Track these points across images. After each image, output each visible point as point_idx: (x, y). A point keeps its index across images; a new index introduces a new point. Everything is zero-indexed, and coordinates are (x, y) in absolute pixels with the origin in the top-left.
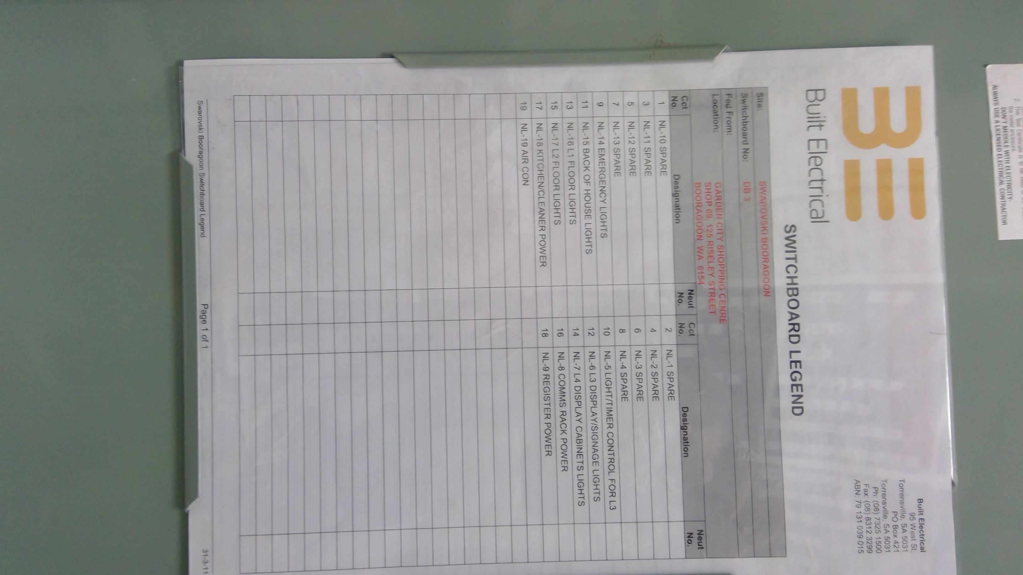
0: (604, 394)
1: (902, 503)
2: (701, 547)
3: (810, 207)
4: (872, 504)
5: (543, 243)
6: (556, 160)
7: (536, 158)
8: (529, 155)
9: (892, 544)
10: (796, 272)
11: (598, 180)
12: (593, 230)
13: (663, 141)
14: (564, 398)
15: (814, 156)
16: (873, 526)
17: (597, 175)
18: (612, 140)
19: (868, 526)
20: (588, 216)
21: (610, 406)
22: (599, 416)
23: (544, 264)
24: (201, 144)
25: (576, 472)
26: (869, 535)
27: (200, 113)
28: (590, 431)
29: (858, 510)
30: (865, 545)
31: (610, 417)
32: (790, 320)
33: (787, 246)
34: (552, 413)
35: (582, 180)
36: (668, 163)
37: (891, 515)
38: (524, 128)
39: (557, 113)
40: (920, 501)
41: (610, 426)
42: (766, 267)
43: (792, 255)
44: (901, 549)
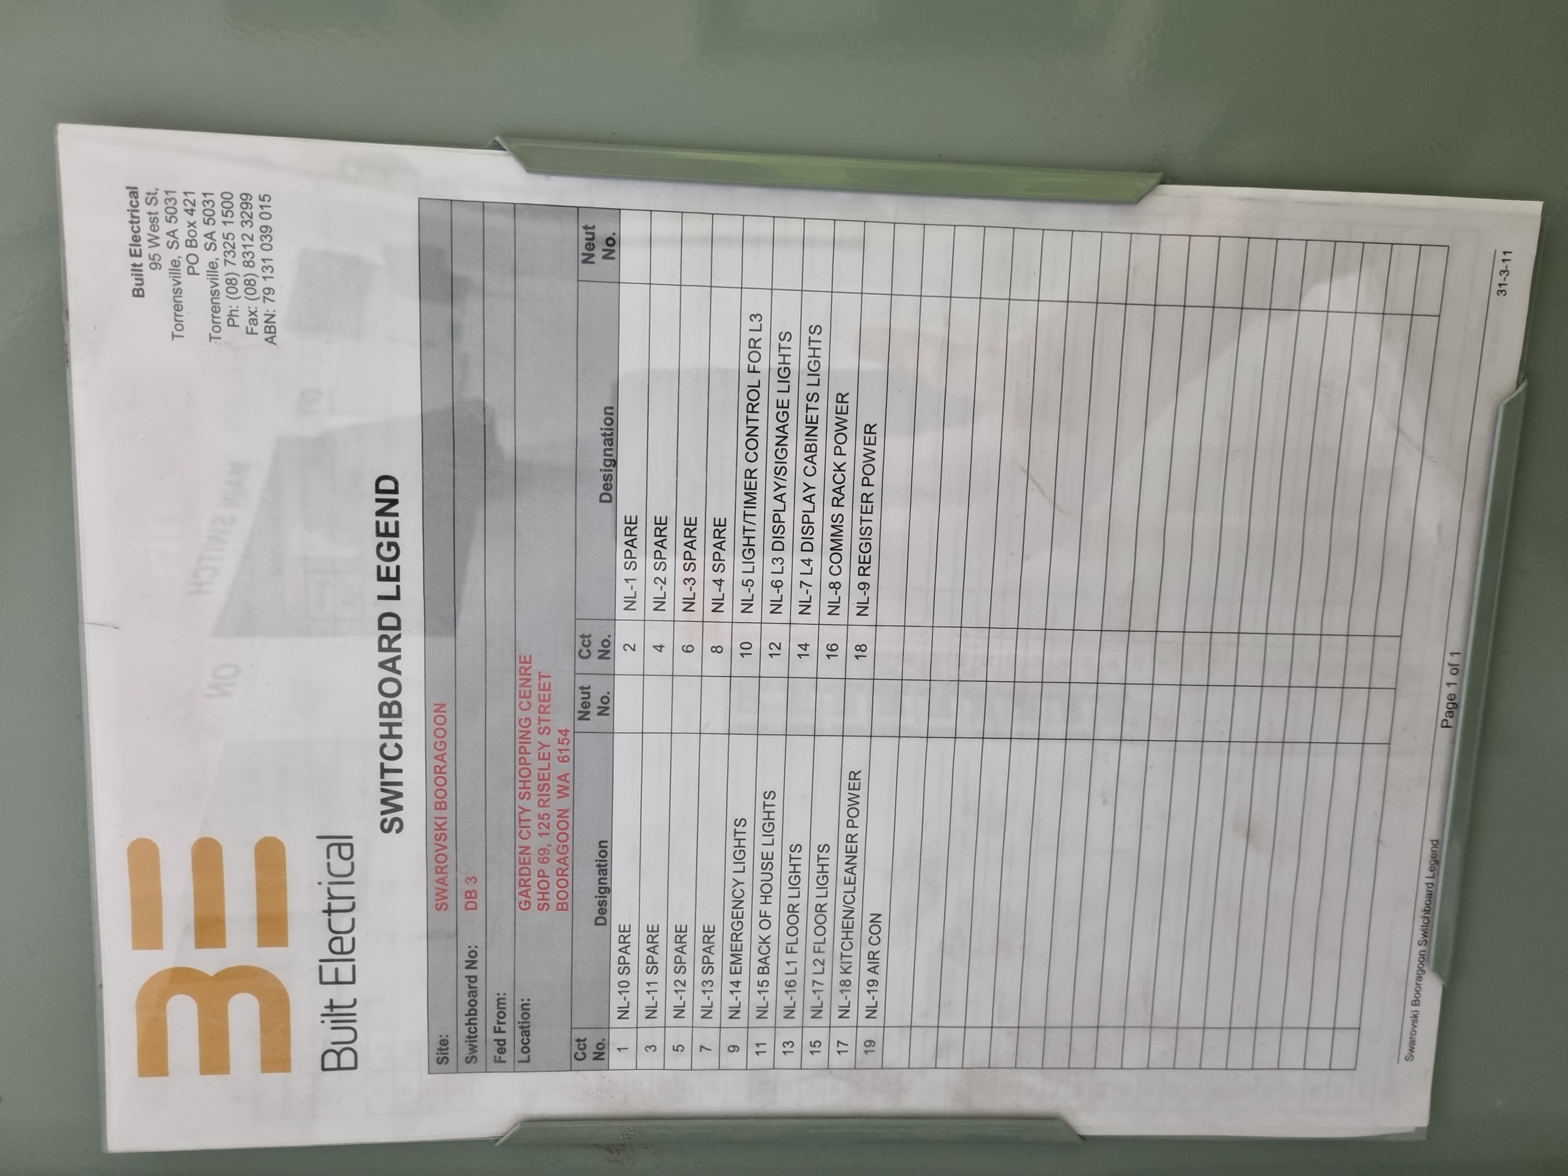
0: (758, 534)
1: (177, 292)
2: (589, 231)
3: (353, 864)
4: (241, 293)
5: (853, 813)
6: (820, 957)
7: (855, 960)
8: (866, 965)
9: (199, 208)
10: (384, 746)
11: (746, 920)
12: (759, 832)
13: (624, 986)
14: (835, 531)
15: (345, 955)
16: (239, 250)
17: (746, 930)
18: (716, 989)
19: (248, 249)
20: (768, 859)
21: (748, 511)
22: (771, 494)
23: (854, 775)
24: (1418, 992)
25: (821, 390)
26: (247, 229)
27: (1412, 1043)
28: (790, 466)
29: (269, 283)
30: (256, 211)
31: (750, 491)
32: (399, 657)
33: (399, 795)
34: (858, 503)
35: (774, 920)
36: (615, 946)
37: (202, 268)
38: (872, 1011)
39: (811, 1035)
40: (138, 293)
41: (750, 474)
42: (440, 758)
43: (389, 777)
44: (180, 197)
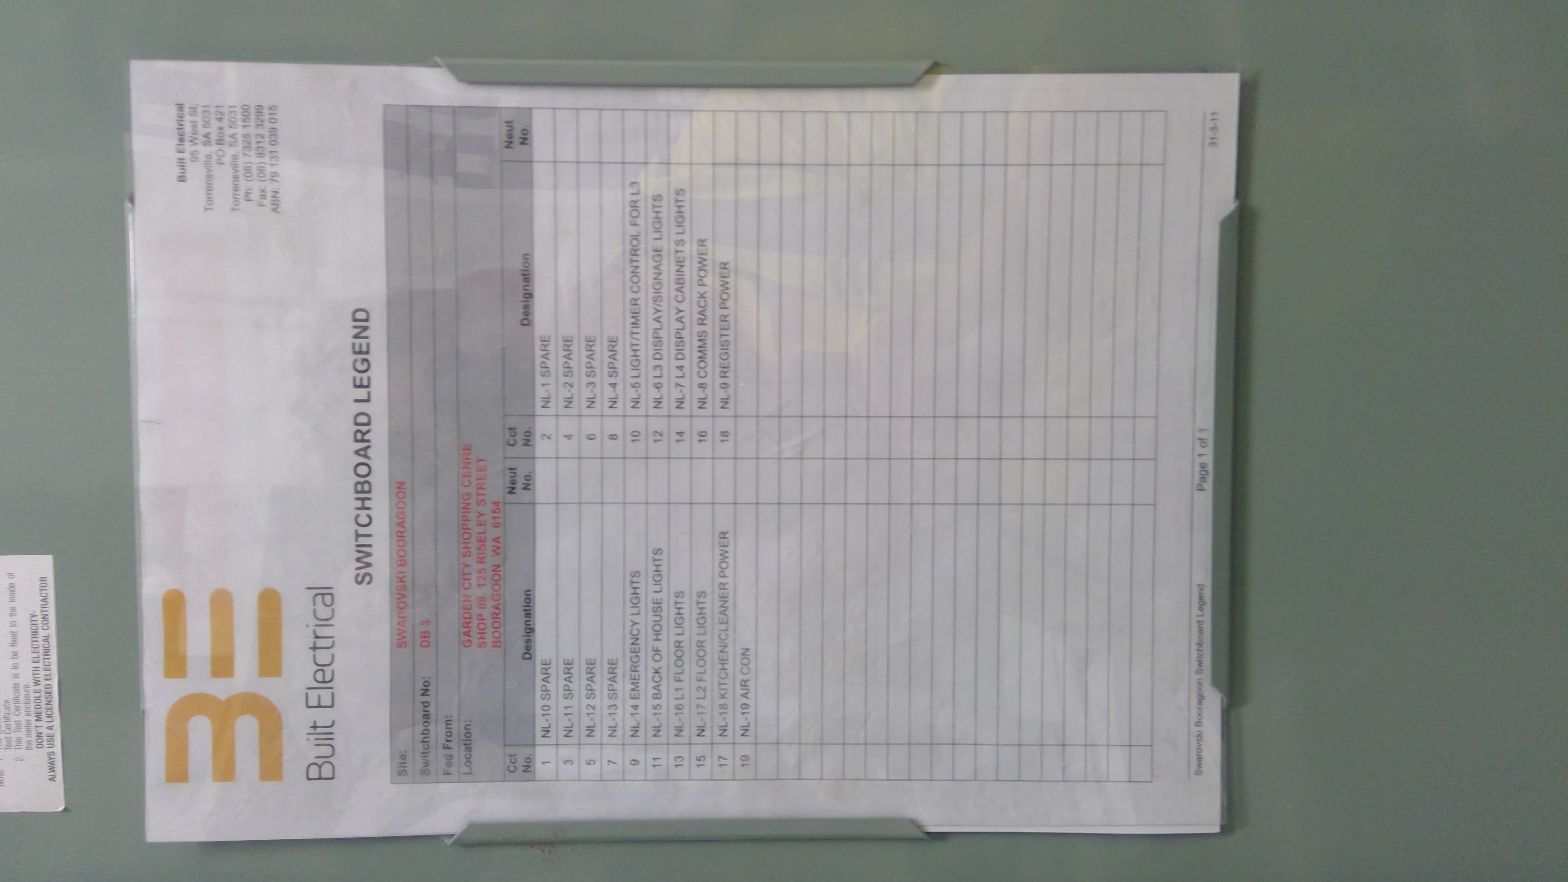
0: (642, 348)
1: (209, 177)
2: (509, 124)
3: (333, 610)
4: (255, 177)
5: (724, 565)
6: (701, 684)
7: (730, 687)
8: (739, 691)
9: (226, 117)
10: (358, 516)
11: (642, 655)
12: (651, 582)
13: (546, 708)
14: (700, 344)
15: (325, 683)
16: (254, 145)
17: (642, 663)
18: (620, 711)
19: (261, 145)
20: (658, 603)
21: (635, 330)
22: (651, 317)
23: (723, 535)
24: (1200, 715)
25: (686, 237)
26: (260, 131)
27: (1200, 758)
28: (664, 294)
29: (275, 169)
30: (266, 117)
31: (635, 315)
32: (368, 447)
33: (369, 555)
34: (718, 323)
35: (664, 653)
36: (539, 676)
37: (227, 159)
38: (745, 729)
39: (698, 750)
40: (182, 179)
41: (635, 302)
42: (401, 524)
43: (362, 541)
44: (213, 110)
